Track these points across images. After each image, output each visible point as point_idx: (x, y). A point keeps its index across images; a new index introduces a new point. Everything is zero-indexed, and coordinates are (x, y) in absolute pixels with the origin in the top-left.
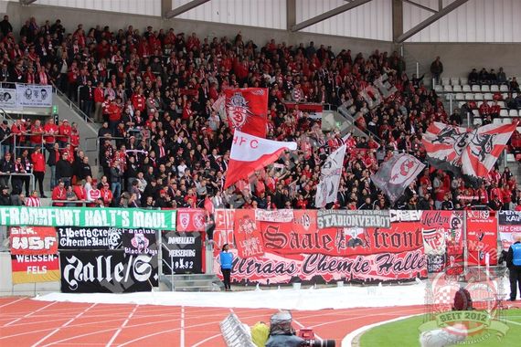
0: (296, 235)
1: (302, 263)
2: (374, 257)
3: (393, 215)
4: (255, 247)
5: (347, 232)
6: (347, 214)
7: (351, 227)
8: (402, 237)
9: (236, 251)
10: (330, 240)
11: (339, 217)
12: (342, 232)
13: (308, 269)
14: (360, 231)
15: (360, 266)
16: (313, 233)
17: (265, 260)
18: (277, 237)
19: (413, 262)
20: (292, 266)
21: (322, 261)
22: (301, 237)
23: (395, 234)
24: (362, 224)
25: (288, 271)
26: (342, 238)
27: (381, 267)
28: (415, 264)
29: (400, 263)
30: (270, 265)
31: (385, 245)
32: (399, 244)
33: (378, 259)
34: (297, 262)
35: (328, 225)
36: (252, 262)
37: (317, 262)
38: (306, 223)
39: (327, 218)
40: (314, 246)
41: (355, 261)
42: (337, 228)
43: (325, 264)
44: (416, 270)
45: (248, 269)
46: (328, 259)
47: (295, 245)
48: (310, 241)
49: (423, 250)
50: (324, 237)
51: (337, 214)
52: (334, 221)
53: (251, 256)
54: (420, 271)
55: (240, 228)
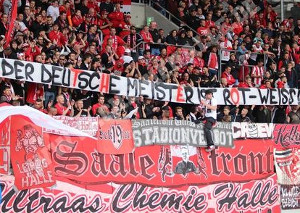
0: (101, 155)
1: (111, 197)
2: (211, 188)
3: (236, 130)
4: (40, 173)
5: (175, 152)
6: (174, 126)
7: (180, 144)
8: (248, 159)
9: (13, 178)
10: (151, 163)
11: (163, 129)
12: (168, 152)
13: (120, 205)
14: (193, 151)
15: (193, 200)
16: (126, 152)
17: (56, 192)
18: (71, 158)
19: (263, 195)
20: (97, 201)
21: (139, 193)
22: (109, 160)
23: (240, 156)
24: (195, 142)
25: (91, 208)
26: (168, 160)
27: (222, 202)
28: (266, 197)
29: (246, 196)
30: (64, 199)
31: (226, 170)
32: (245, 170)
33: (218, 191)
34: (104, 196)
35: (148, 142)
36: (36, 196)
37: (132, 195)
38: (117, 138)
39: (146, 131)
40: (128, 172)
41: (186, 194)
42: (161, 146)
43: (143, 198)
44: (266, 206)
45: (29, 205)
46: (149, 191)
47: (99, 170)
48: (122, 164)
49: (276, 178)
50: (142, 159)
51: (160, 126)
52: (156, 136)
53: (34, 186)
54: (271, 208)
55: (19, 144)
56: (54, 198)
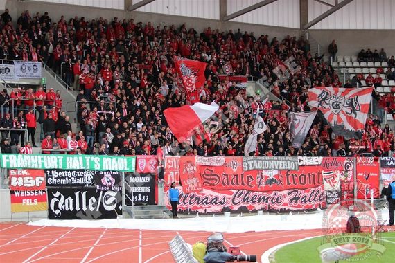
0: (227, 176)
1: (231, 197)
2: (285, 192)
3: (300, 161)
4: (196, 185)
5: (265, 173)
6: (265, 160)
7: (268, 169)
8: (307, 177)
9: (181, 188)
10: (252, 179)
11: (259, 162)
12: (262, 173)
13: (236, 201)
14: (276, 172)
15: (275, 199)
16: (239, 174)
17: (203, 194)
18: (212, 177)
20: (224, 199)
21: (246, 195)
22: (230, 177)
23: (302, 175)
24: (277, 168)
25: (221, 203)
26: (262, 178)
27: (292, 200)
28: (317, 197)
29: (306, 197)
30: (207, 198)
31: (294, 183)
32: (305, 183)
33: (289, 194)
34: (227, 196)
35: (251, 168)
36: (193, 196)
37: (242, 196)
38: (235, 166)
39: (250, 163)
40: (240, 184)
41: (272, 195)
42: (258, 170)
43: (249, 197)
44: (318, 202)
45: (190, 201)
46: (251, 194)
47: (226, 183)
48: (237, 180)
49: (323, 187)
50: (248, 177)
51: (257, 160)
52: (256, 165)
53: (192, 191)
54: (321, 203)
55: (185, 170)
56: (202, 197)
